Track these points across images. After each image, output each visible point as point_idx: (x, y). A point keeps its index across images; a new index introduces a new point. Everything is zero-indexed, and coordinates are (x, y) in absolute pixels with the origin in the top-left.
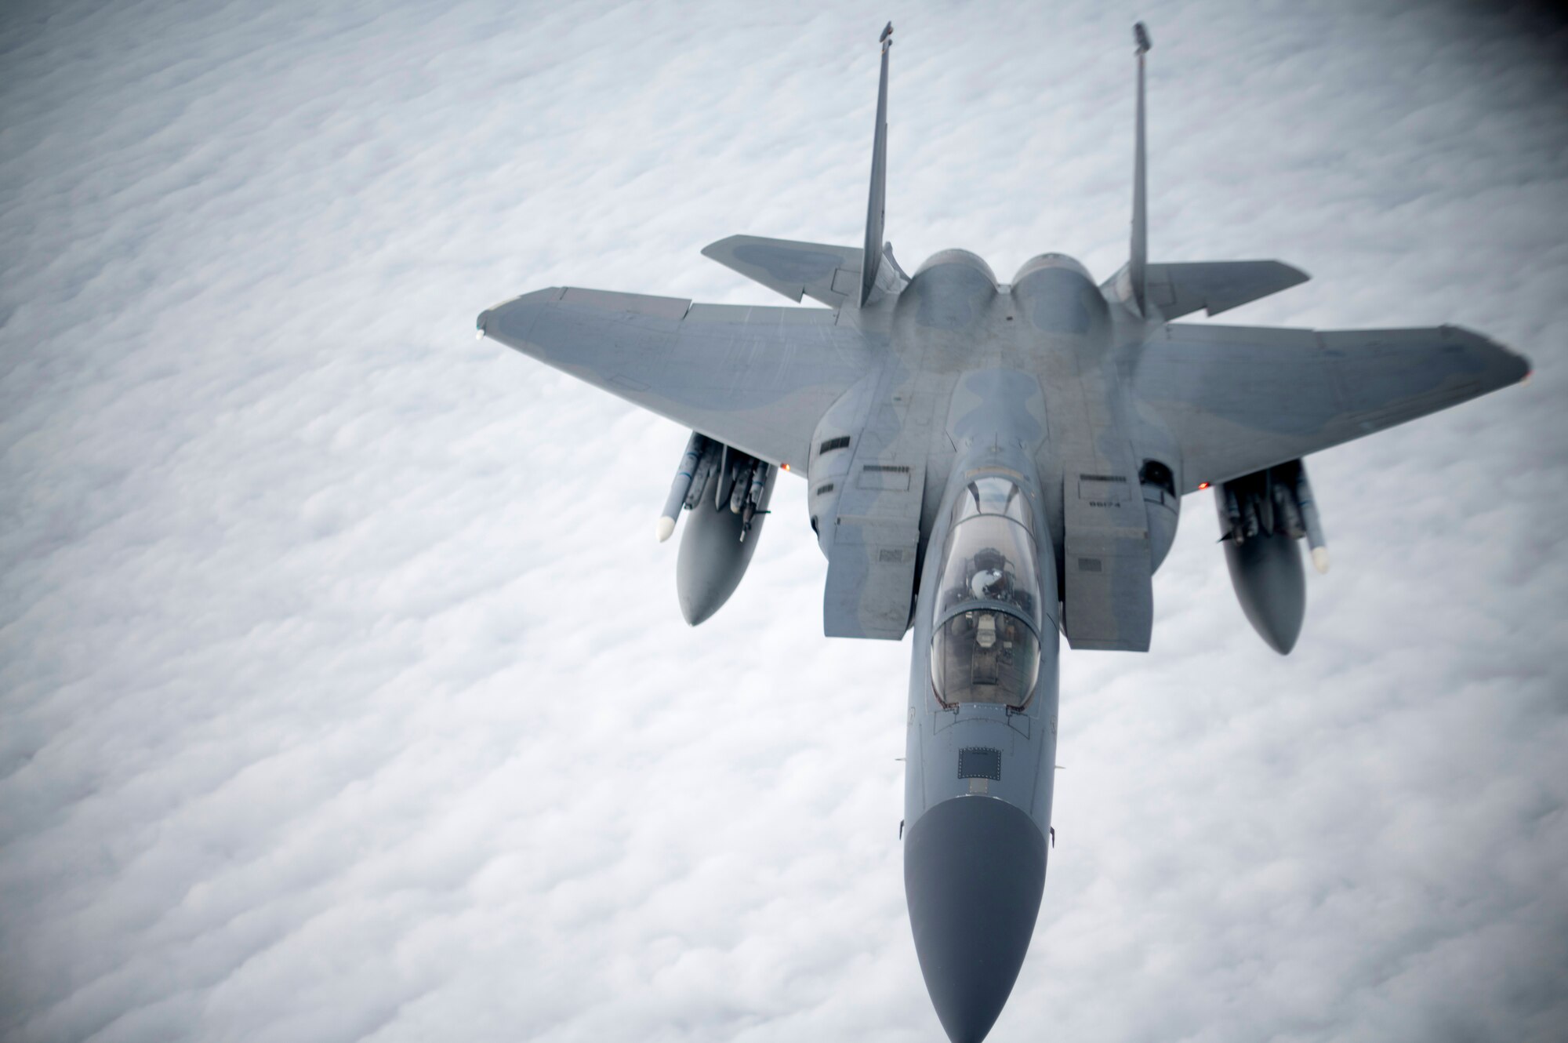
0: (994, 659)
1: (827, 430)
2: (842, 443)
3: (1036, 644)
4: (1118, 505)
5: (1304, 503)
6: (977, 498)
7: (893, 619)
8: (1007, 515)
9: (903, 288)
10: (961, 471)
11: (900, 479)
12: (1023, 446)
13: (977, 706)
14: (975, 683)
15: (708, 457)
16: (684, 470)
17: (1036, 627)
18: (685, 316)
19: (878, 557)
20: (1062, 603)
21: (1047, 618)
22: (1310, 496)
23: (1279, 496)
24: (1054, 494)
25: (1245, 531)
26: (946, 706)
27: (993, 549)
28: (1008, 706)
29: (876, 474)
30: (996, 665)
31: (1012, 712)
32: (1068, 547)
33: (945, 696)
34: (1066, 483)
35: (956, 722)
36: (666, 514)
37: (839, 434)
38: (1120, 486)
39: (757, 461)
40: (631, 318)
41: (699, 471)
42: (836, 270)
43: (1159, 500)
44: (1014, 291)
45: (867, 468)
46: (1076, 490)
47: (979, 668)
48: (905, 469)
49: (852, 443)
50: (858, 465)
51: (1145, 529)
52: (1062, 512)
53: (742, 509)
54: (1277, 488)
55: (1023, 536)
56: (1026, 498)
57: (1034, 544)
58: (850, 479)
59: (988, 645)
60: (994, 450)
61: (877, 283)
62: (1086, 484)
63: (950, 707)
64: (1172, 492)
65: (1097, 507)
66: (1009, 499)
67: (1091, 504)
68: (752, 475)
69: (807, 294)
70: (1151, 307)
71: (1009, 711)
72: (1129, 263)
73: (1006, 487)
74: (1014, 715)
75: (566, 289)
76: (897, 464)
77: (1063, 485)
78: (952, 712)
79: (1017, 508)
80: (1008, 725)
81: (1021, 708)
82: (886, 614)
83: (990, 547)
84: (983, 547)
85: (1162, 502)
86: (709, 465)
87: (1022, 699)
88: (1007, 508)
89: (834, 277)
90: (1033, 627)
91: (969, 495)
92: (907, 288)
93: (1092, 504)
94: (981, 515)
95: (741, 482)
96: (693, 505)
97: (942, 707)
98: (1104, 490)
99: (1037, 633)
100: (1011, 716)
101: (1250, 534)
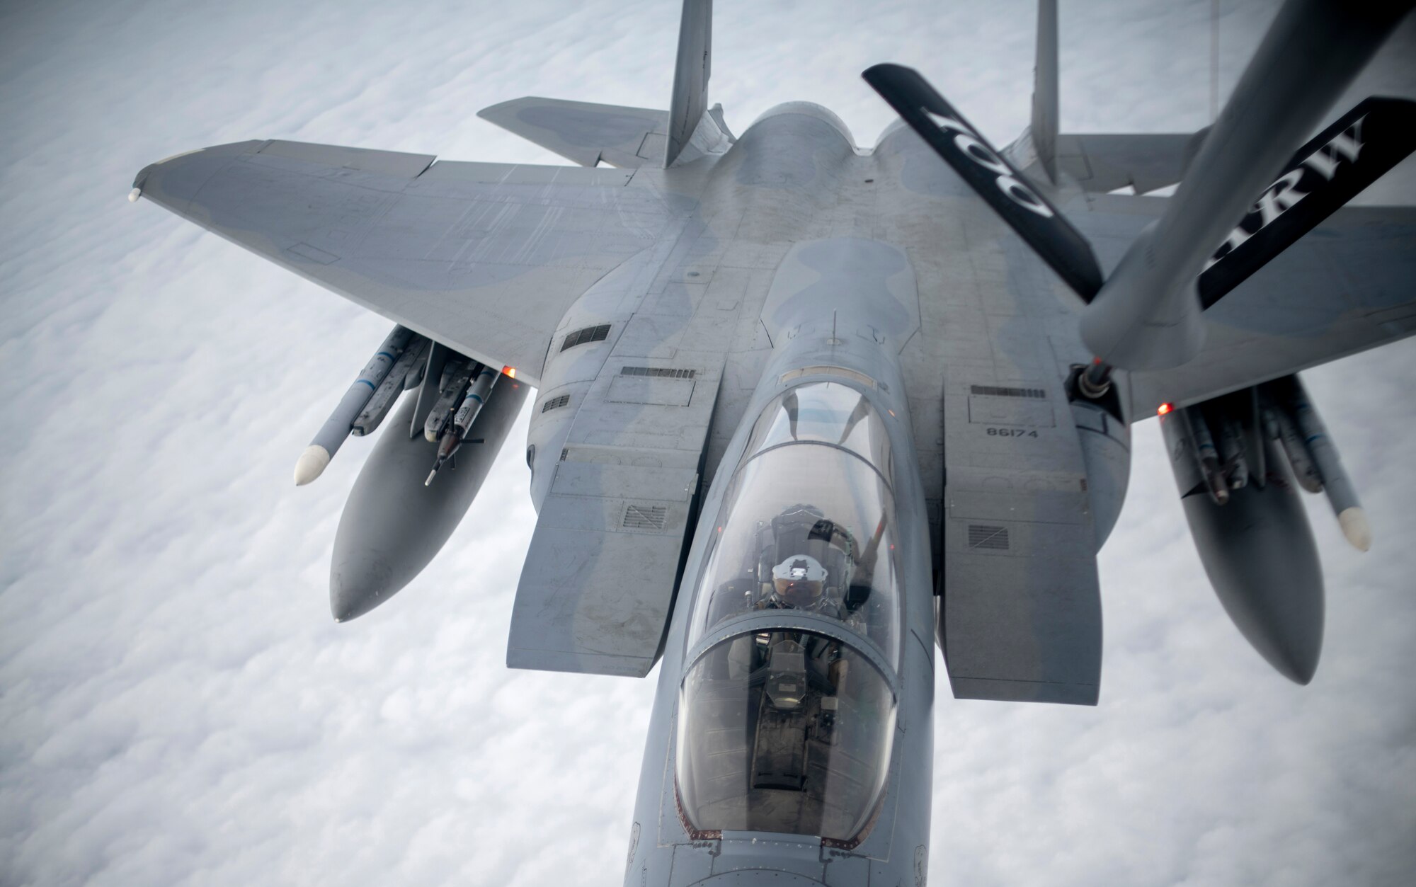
0: (801, 734)
1: (579, 317)
2: (598, 333)
3: (888, 697)
4: (1034, 434)
5: (1314, 438)
6: (793, 415)
7: (634, 634)
8: (846, 445)
9: (725, 152)
10: (777, 373)
11: (679, 389)
12: (880, 340)
13: (760, 841)
14: (757, 787)
15: (409, 359)
16: (365, 378)
17: (890, 667)
18: (421, 174)
19: (622, 520)
20: (939, 597)
21: (911, 637)
22: (1321, 428)
23: (1273, 427)
24: (929, 415)
25: (1229, 482)
26: (698, 835)
27: (810, 507)
28: (824, 839)
29: (640, 380)
30: (804, 747)
31: (833, 853)
32: (950, 504)
33: (697, 811)
34: (946, 398)
35: (712, 876)
36: (317, 442)
37: (594, 321)
38: (1036, 403)
39: (480, 366)
40: (345, 175)
41: (389, 379)
42: (647, 134)
43: (1101, 428)
44: (877, 152)
45: (627, 371)
46: (965, 409)
47: (769, 752)
48: (688, 374)
49: (612, 334)
50: (616, 365)
51: (1082, 475)
52: (942, 445)
53: (440, 435)
54: (1269, 415)
55: (870, 484)
56: (884, 423)
57: (890, 497)
58: (596, 387)
59: (792, 701)
60: (831, 342)
61: (693, 141)
62: (981, 398)
63: (703, 838)
64: (1118, 415)
65: (998, 436)
66: (852, 421)
67: (989, 431)
68: (468, 385)
69: (603, 160)
70: (1063, 176)
71: (827, 850)
72: (1029, 127)
73: (849, 399)
74: (837, 858)
75: (271, 142)
76: (677, 365)
77: (943, 401)
78: (707, 849)
79: (863, 437)
80: (823, 882)
81: (854, 841)
82: (623, 625)
83: (805, 503)
84: (792, 503)
85: (1105, 432)
86: (406, 369)
87: (855, 822)
88: (846, 434)
89: (643, 141)
90: (882, 667)
91: (783, 413)
92: (732, 150)
93: (991, 432)
94: (796, 442)
95: (449, 395)
96: (366, 431)
97: (688, 836)
98: (1010, 410)
99: (891, 678)
100: (830, 860)
101: (1237, 485)
